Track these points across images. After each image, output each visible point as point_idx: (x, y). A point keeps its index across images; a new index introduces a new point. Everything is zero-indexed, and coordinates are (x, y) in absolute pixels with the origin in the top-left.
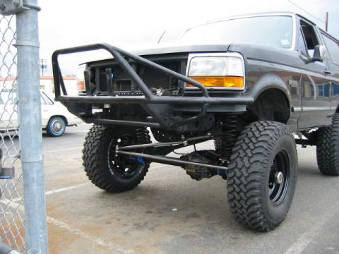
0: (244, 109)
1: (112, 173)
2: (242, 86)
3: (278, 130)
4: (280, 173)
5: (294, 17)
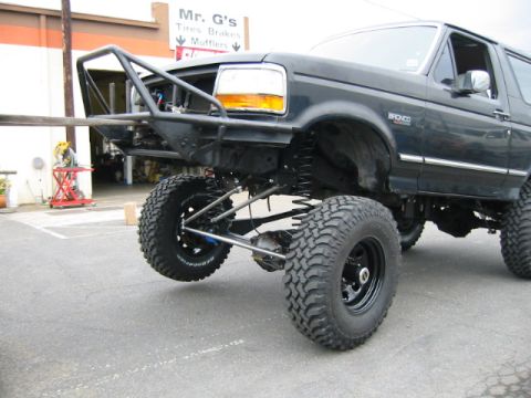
0: (287, 140)
2: (281, 108)
3: (360, 211)
4: (364, 270)
5: (441, 28)
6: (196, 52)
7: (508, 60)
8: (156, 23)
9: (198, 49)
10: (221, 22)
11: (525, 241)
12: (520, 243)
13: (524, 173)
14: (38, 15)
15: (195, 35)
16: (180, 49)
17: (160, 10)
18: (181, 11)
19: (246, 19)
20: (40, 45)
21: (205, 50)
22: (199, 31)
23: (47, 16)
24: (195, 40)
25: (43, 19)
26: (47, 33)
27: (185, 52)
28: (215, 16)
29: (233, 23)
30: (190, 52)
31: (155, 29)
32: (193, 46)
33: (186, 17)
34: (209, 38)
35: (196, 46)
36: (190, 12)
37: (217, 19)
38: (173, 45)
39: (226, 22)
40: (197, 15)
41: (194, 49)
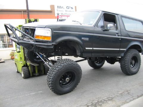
2: (50, 40)
5: (101, 12)
6: (62, 17)
7: (122, 19)
8: (51, 10)
9: (63, 16)
10: (69, 8)
11: (126, 64)
12: (125, 64)
14: (21, 11)
15: (62, 12)
16: (58, 16)
17: (52, 7)
18: (58, 6)
19: (76, 7)
20: (22, 19)
21: (65, 16)
22: (63, 11)
23: (23, 11)
24: (62, 14)
25: (22, 12)
26: (24, 16)
27: (59, 17)
28: (67, 7)
29: (72, 8)
30: (61, 17)
31: (51, 12)
32: (61, 15)
33: (59, 8)
34: (66, 12)
35: (62, 15)
36: (60, 6)
37: (68, 8)
38: (56, 15)
39: (70, 8)
40: (62, 7)
41: (62, 16)
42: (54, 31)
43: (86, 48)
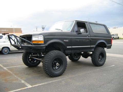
1: (29, 62)
2: (43, 43)
5: (75, 21)
7: (89, 25)
13: (94, 46)
42: (46, 37)
43: (67, 47)
